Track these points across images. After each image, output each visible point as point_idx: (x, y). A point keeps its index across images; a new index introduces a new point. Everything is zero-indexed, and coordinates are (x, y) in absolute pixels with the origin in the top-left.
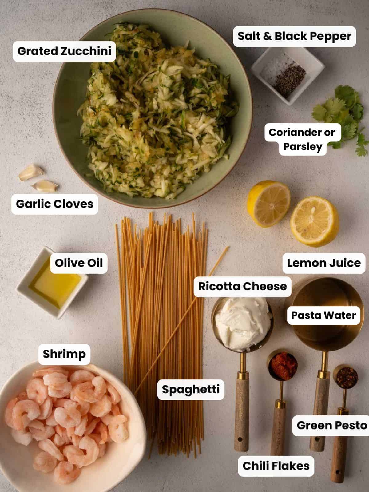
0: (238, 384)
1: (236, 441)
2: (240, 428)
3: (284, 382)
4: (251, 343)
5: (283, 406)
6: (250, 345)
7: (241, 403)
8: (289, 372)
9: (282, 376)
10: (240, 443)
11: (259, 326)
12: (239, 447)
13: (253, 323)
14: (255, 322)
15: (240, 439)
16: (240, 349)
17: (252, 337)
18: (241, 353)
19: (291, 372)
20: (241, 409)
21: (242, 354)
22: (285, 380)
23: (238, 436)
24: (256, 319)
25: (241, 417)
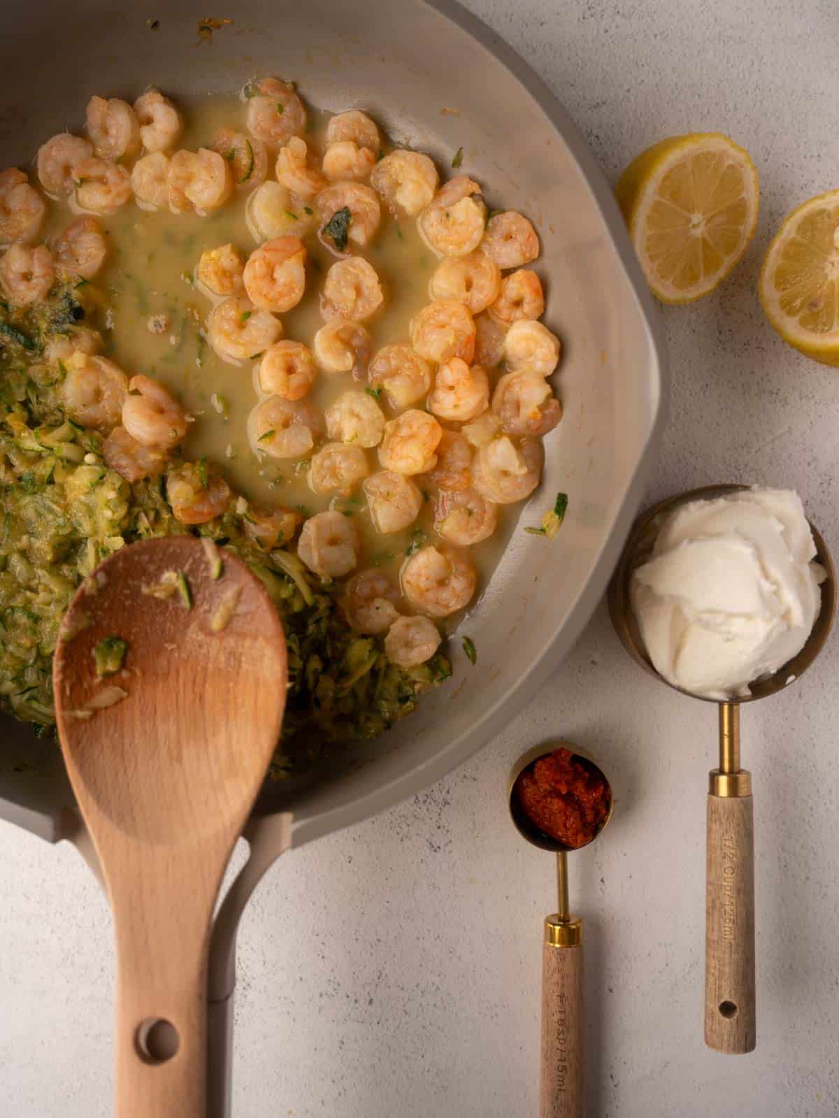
0: (712, 812)
1: (709, 1015)
2: (727, 969)
3: (571, 855)
4: (760, 666)
5: (571, 937)
6: (756, 671)
7: (729, 881)
8: (583, 815)
9: (560, 833)
10: (727, 1020)
11: (790, 598)
12: (726, 1038)
13: (767, 587)
14: (775, 583)
15: (727, 1009)
16: (720, 690)
17: (768, 637)
18: (721, 703)
19: (590, 817)
20: (728, 900)
21: (726, 707)
22: (573, 848)
23: (720, 996)
24: (774, 572)
25: (728, 931)
